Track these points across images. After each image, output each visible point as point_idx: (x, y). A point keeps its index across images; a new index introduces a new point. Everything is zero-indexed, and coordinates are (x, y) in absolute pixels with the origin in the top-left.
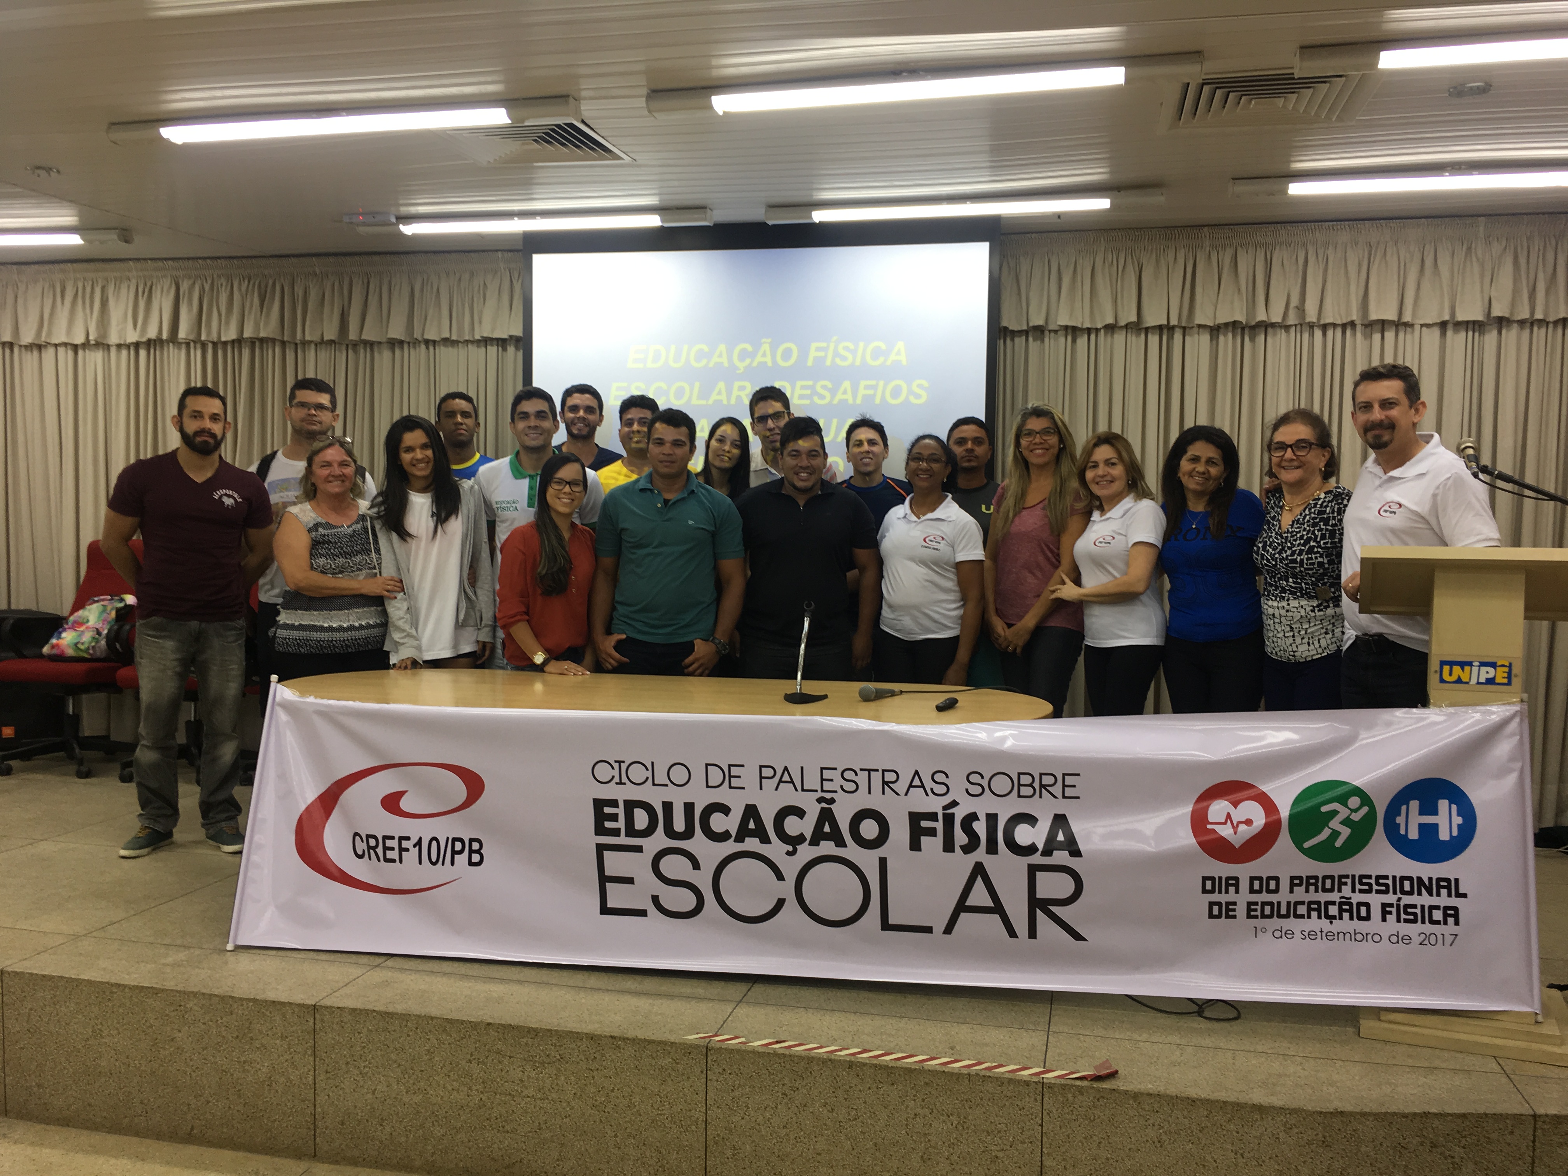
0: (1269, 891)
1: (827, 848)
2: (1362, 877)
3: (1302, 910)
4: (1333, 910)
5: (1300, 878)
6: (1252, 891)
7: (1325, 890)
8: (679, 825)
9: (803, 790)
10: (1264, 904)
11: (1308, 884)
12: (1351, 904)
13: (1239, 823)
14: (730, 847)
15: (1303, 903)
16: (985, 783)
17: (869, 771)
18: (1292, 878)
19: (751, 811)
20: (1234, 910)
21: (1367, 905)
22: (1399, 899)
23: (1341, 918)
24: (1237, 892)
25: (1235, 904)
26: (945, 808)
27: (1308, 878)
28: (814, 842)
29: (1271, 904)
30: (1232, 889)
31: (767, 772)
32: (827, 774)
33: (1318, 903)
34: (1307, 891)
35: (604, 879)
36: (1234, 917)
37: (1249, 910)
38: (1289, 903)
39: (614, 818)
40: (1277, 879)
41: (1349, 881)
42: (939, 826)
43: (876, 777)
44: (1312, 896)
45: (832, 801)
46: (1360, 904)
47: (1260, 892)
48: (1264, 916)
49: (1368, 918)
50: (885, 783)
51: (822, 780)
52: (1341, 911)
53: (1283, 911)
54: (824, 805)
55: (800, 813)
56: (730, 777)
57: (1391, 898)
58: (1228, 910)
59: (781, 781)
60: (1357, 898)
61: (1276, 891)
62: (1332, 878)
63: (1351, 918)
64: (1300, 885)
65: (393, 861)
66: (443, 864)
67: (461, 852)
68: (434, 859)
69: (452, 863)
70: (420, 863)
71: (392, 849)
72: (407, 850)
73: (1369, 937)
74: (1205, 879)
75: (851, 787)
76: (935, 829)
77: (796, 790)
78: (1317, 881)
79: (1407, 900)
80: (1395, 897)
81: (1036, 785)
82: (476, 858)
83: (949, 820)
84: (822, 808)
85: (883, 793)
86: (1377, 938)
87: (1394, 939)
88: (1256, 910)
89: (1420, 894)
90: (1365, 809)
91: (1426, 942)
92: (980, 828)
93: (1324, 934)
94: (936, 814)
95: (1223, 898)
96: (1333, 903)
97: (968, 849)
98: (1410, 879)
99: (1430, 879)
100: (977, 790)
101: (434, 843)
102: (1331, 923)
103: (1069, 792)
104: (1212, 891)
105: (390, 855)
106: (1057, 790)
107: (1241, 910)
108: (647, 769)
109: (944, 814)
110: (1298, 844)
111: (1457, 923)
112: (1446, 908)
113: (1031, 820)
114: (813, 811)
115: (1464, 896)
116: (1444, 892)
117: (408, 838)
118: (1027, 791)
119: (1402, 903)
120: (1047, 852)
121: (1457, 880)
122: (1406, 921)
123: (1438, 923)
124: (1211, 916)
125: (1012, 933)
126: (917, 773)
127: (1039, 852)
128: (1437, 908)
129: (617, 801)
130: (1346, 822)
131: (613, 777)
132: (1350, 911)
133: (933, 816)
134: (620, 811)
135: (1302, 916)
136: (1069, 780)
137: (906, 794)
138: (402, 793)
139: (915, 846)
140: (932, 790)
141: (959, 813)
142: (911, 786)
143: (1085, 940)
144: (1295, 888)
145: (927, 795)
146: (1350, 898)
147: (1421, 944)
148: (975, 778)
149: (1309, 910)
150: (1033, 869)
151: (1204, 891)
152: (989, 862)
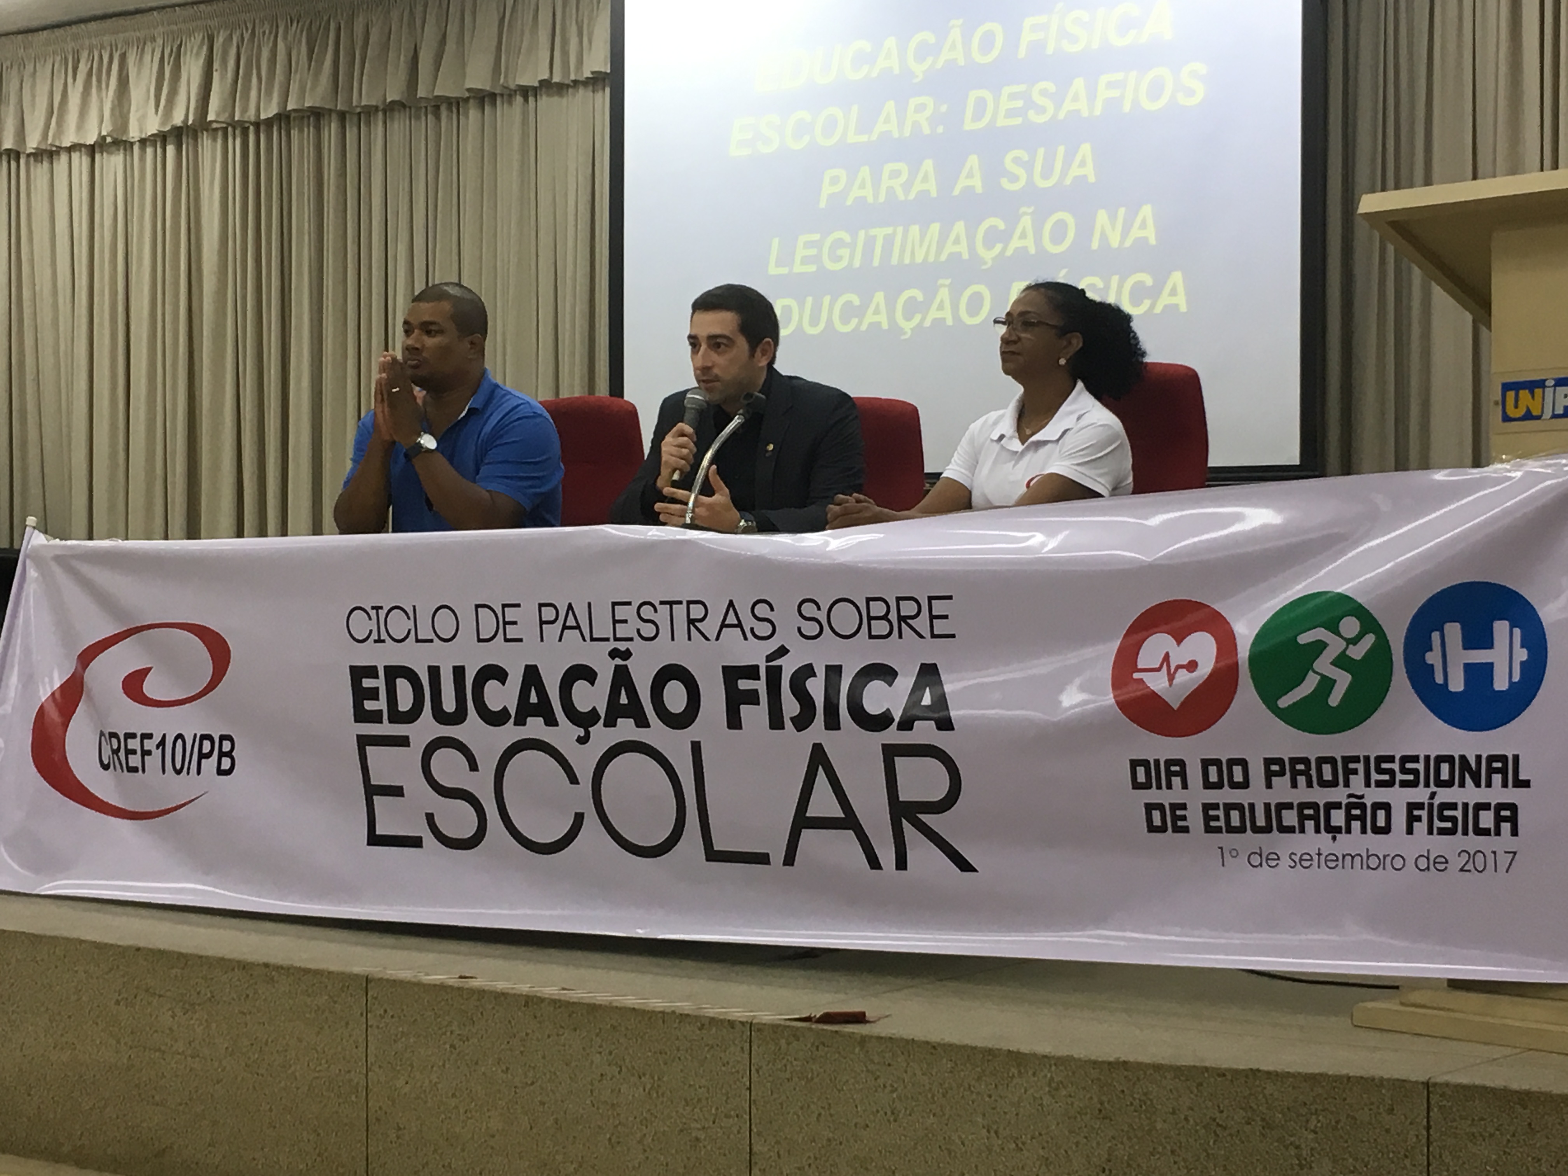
0: (1234, 785)
1: (626, 729)
2: (1380, 759)
3: (1290, 818)
4: (1338, 818)
5: (1280, 761)
6: (1208, 785)
7: (1323, 784)
8: (449, 705)
9: (593, 639)
10: (1229, 807)
11: (1295, 774)
12: (1363, 807)
13: (1179, 667)
14: (510, 733)
15: (1290, 806)
16: (822, 616)
17: (671, 603)
18: (1268, 762)
19: (532, 676)
20: (1184, 818)
21: (1387, 807)
22: (1433, 795)
23: (1349, 831)
24: (1185, 786)
25: (1184, 807)
26: (769, 658)
27: (1294, 761)
28: (610, 723)
29: (1239, 807)
30: (1176, 781)
31: (548, 614)
32: (621, 612)
33: (1315, 806)
34: (1294, 785)
35: (372, 791)
36: (1186, 830)
37: (1207, 818)
38: (1267, 806)
39: (373, 694)
40: (1243, 763)
41: (1360, 767)
42: (761, 686)
43: (680, 611)
44: (1303, 794)
45: (627, 654)
46: (1377, 806)
47: (1219, 785)
48: (1231, 830)
49: (1386, 830)
50: (691, 622)
51: (615, 622)
52: (1349, 818)
53: (1261, 822)
54: (618, 661)
55: (588, 674)
56: (505, 623)
57: (1420, 794)
58: (1175, 818)
59: (565, 627)
60: (1373, 795)
61: (1245, 784)
62: (1332, 761)
63: (1364, 831)
64: (1282, 773)
65: (134, 770)
66: (188, 773)
67: (209, 755)
68: (178, 767)
69: (199, 773)
70: (164, 771)
71: (134, 752)
72: (149, 753)
73: (1389, 859)
74: (1134, 764)
75: (648, 630)
76: (756, 691)
77: (584, 640)
78: (1308, 767)
79: (1444, 795)
80: (1429, 791)
81: (893, 616)
82: (226, 763)
83: (774, 675)
84: (617, 667)
85: (690, 639)
86: (1398, 863)
87: (1423, 863)
88: (1217, 818)
89: (1462, 785)
90: (1370, 640)
91: (1470, 866)
92: (816, 687)
93: (1323, 858)
94: (756, 668)
95: (1165, 797)
96: (1338, 806)
97: (802, 722)
98: (1450, 759)
99: (1479, 758)
100: (811, 629)
101: (180, 741)
102: (1334, 838)
103: (940, 627)
104: (1147, 786)
105: (135, 761)
106: (922, 623)
107: (1194, 818)
108: (409, 618)
109: (767, 667)
110: (1270, 701)
111: (1515, 832)
112: (1500, 807)
113: (887, 673)
114: (605, 671)
115: (1526, 784)
116: (1497, 778)
117: (150, 736)
118: (880, 627)
119: (1437, 802)
120: (906, 725)
121: (1516, 758)
122: (1442, 832)
123: (1486, 832)
124: (1152, 828)
125: (874, 863)
126: (731, 604)
127: (895, 724)
128: (1486, 806)
129: (375, 667)
130: (1342, 661)
131: (371, 631)
132: (1362, 818)
133: (751, 672)
134: (380, 683)
135: (1290, 830)
136: (939, 607)
137: (717, 639)
138: (147, 671)
139: (734, 722)
140: (752, 630)
141: (789, 666)
142: (723, 625)
143: (974, 870)
144: (1275, 780)
145: (746, 638)
146: (1362, 797)
147: (1462, 870)
148: (809, 610)
149: (1302, 818)
150: (891, 752)
151: (1136, 786)
152: (832, 742)
